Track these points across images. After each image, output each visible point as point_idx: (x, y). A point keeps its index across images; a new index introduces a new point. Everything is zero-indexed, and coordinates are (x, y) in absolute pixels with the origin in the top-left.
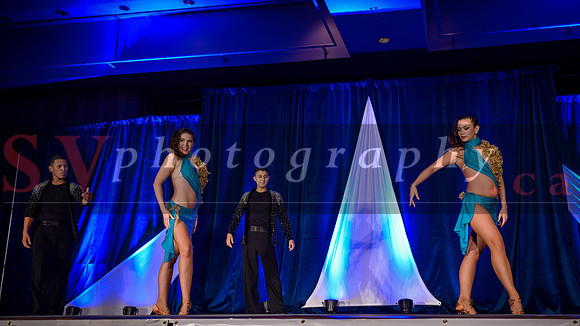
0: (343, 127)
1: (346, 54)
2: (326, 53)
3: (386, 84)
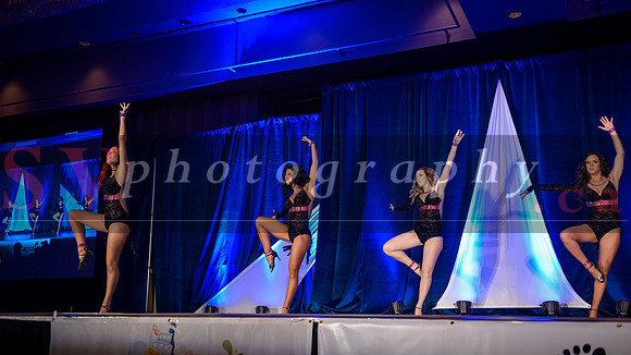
0: (471, 116)
1: (471, 35)
2: (448, 36)
3: (519, 64)
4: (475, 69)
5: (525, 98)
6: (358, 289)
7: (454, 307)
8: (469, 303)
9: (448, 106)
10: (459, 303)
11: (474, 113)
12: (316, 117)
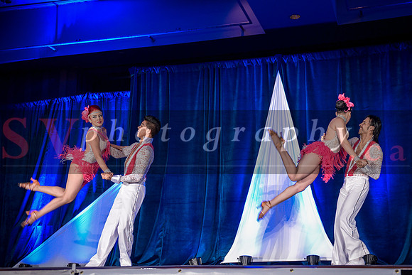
0: (256, 100)
1: (261, 31)
3: (295, 59)
4: (259, 61)
5: (298, 87)
6: (158, 247)
7: (237, 261)
8: (249, 258)
9: (237, 91)
10: (241, 257)
11: (258, 97)
12: (129, 94)
